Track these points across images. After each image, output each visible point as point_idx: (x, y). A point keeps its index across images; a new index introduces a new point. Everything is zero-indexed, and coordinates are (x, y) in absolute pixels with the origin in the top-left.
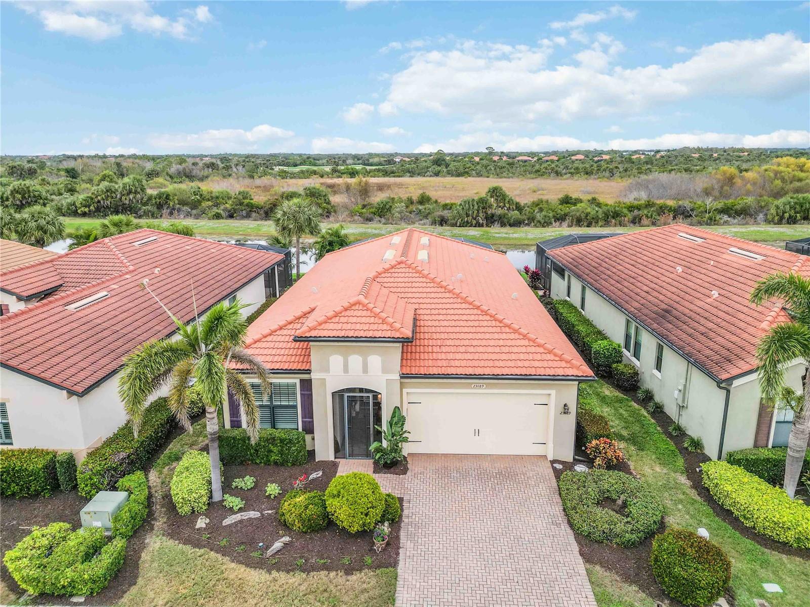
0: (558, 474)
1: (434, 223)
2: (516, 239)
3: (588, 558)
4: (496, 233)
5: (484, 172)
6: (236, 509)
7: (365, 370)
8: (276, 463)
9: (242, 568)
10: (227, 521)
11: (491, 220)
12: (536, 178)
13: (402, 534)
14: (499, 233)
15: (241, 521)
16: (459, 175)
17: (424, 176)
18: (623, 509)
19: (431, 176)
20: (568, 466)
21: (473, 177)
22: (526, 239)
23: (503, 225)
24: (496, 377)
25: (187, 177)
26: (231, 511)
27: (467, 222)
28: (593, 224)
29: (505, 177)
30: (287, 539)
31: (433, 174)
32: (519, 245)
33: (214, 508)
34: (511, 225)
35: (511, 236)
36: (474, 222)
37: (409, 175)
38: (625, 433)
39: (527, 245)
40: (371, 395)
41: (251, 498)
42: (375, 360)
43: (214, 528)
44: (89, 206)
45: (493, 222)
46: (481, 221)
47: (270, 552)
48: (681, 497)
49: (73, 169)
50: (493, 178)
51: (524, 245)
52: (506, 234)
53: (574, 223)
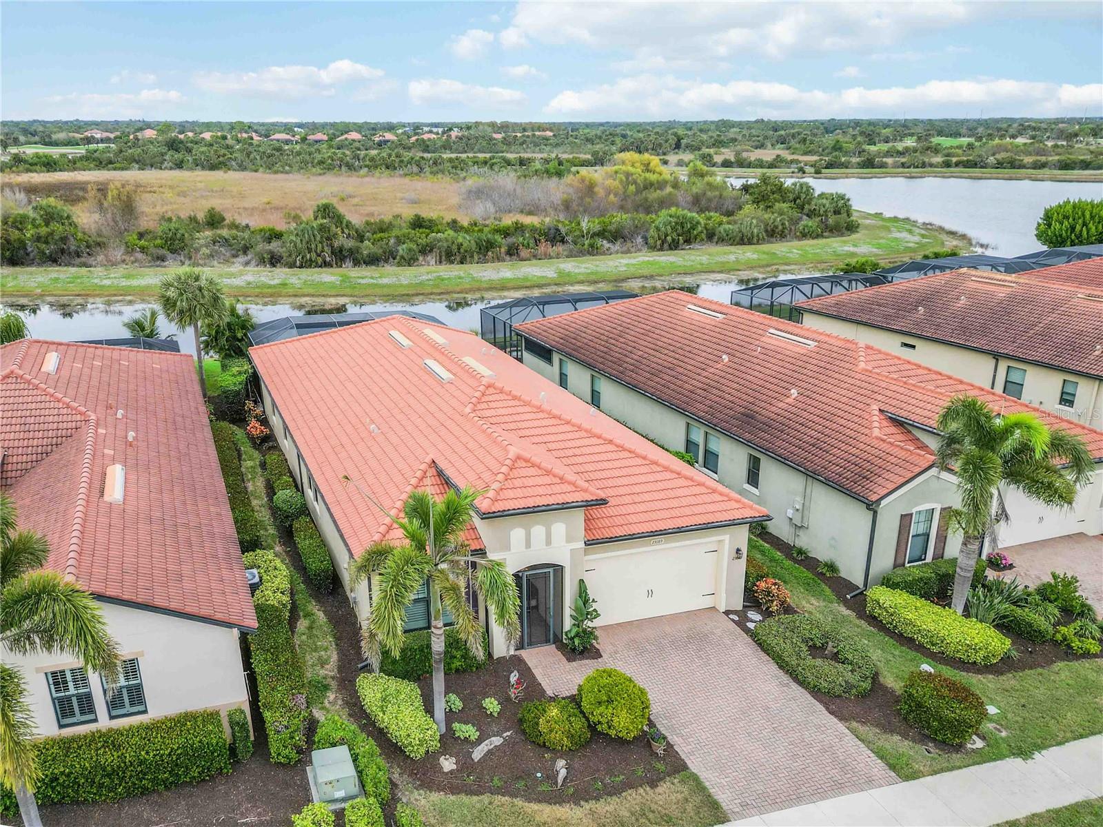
1: (262, 261)
5: (247, 163)
6: (475, 738)
7: (548, 542)
10: (477, 756)
11: (339, 256)
12: (324, 173)
15: (490, 752)
16: (213, 167)
17: (161, 169)
19: (171, 169)
21: (235, 170)
23: (357, 263)
26: (471, 742)
28: (468, 259)
29: (282, 172)
33: (445, 742)
34: (367, 263)
35: (380, 281)
37: (137, 166)
39: (408, 295)
40: (551, 570)
41: (478, 719)
42: (559, 527)
45: (345, 260)
46: (328, 259)
47: (559, 782)
50: (264, 172)
51: (404, 295)
52: (372, 278)
53: (443, 258)
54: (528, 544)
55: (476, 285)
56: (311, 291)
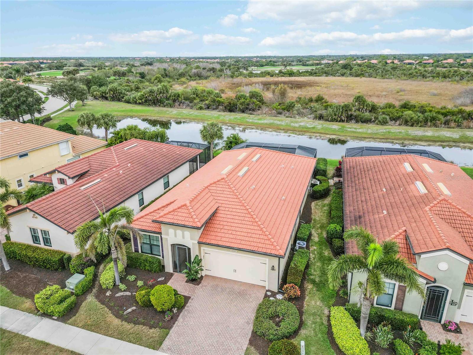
0: (266, 296)
1: (315, 118)
2: (360, 133)
3: (251, 343)
4: (349, 128)
5: (374, 74)
6: (123, 290)
7: (183, 237)
9: (114, 317)
10: (117, 295)
11: (350, 118)
13: (181, 314)
14: (351, 128)
15: (123, 296)
16: (357, 76)
17: (335, 76)
18: (278, 324)
19: (339, 76)
20: (274, 294)
21: (366, 77)
22: (366, 133)
23: (357, 122)
25: (199, 76)
26: (121, 291)
27: (335, 119)
28: (415, 124)
29: (387, 78)
30: (134, 308)
31: (340, 75)
32: (360, 137)
33: (114, 288)
34: (362, 122)
35: (358, 130)
36: (339, 119)
37: (325, 75)
40: (187, 248)
41: (131, 286)
42: (188, 233)
43: (112, 297)
44: (142, 99)
45: (351, 120)
46: (343, 119)
47: (125, 313)
49: (143, 73)
50: (378, 78)
51: (363, 137)
52: (355, 129)
53: (403, 123)
54: (176, 236)
55: (406, 137)
56: (323, 131)
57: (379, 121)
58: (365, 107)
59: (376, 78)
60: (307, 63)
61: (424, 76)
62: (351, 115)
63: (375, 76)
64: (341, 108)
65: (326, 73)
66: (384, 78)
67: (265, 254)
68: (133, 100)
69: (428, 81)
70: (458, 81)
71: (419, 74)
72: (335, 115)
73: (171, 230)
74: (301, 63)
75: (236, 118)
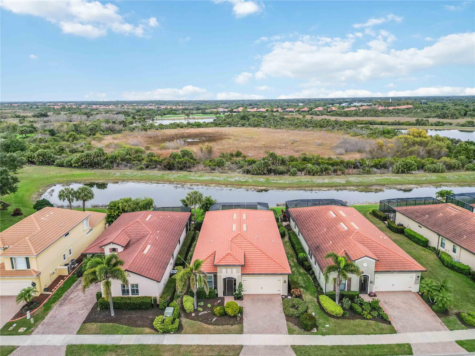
0: (283, 299)
1: (244, 172)
2: (280, 183)
3: (287, 320)
4: (272, 180)
5: (268, 125)
6: (201, 311)
7: (232, 273)
8: (208, 298)
9: (207, 325)
10: (200, 314)
11: (270, 172)
12: (295, 129)
13: (243, 316)
14: (273, 180)
15: (203, 314)
16: (255, 126)
18: (297, 309)
20: (286, 297)
21: (262, 127)
22: (285, 184)
23: (275, 174)
24: (266, 274)
25: (111, 130)
26: (200, 312)
27: (259, 173)
28: (316, 174)
29: (279, 128)
30: (216, 318)
31: (241, 126)
32: (282, 187)
33: (196, 311)
34: (279, 174)
36: (262, 173)
37: (228, 126)
38: (304, 286)
39: (286, 187)
40: (233, 279)
41: (205, 308)
42: (234, 270)
43: (197, 315)
44: (78, 163)
45: (271, 173)
46: (265, 172)
47: (213, 321)
48: (313, 304)
49: (53, 130)
50: (272, 129)
51: (284, 187)
52: (277, 180)
53: (307, 173)
54: (227, 273)
55: (312, 184)
56: (254, 184)
57: (291, 173)
58: (278, 162)
59: (270, 128)
60: (207, 111)
61: (306, 126)
62: (271, 169)
63: (269, 126)
64: (263, 164)
65: (229, 124)
66: (277, 129)
67: (281, 274)
68: (67, 164)
69: (310, 131)
70: (331, 131)
71: (302, 125)
72: (259, 170)
73: (224, 270)
74: (200, 111)
75: (180, 176)
